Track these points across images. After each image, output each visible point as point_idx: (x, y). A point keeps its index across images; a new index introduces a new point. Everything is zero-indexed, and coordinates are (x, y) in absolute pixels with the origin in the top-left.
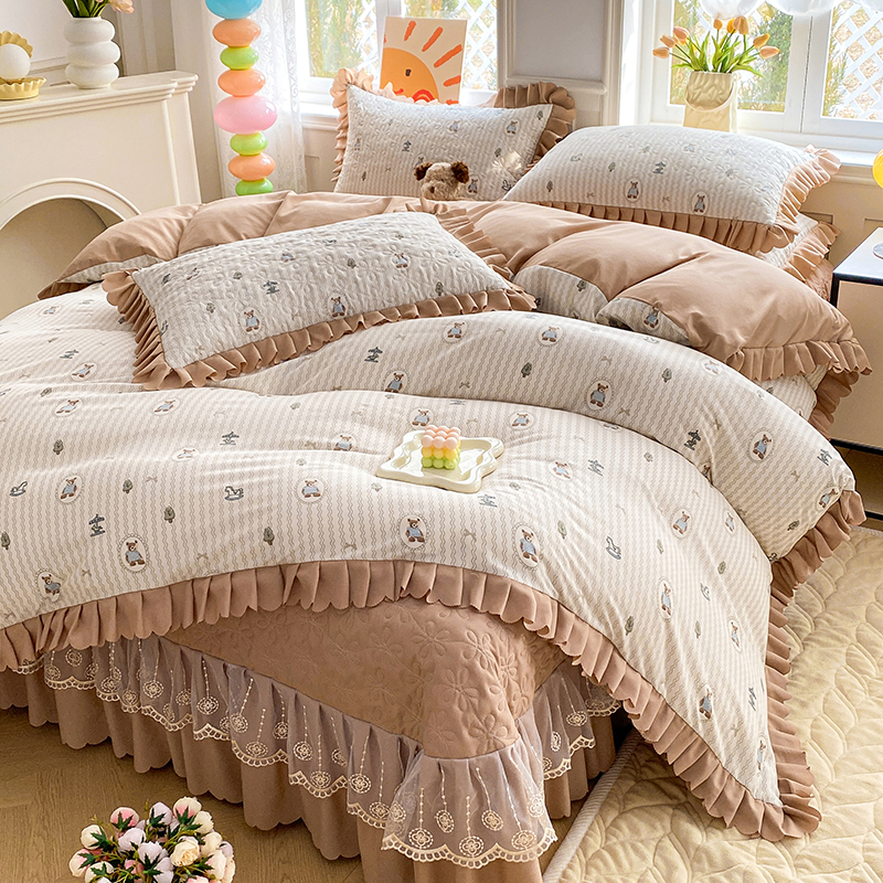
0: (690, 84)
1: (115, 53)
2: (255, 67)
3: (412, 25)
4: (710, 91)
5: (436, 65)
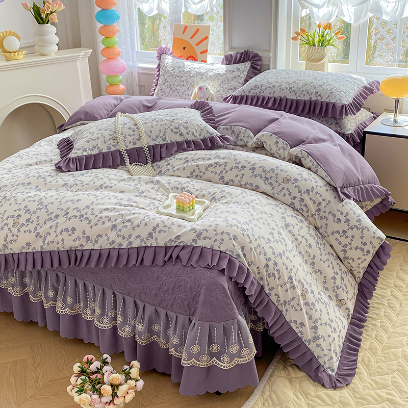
0: (307, 52)
1: (57, 39)
3: (186, 27)
4: (316, 55)
5: (196, 45)
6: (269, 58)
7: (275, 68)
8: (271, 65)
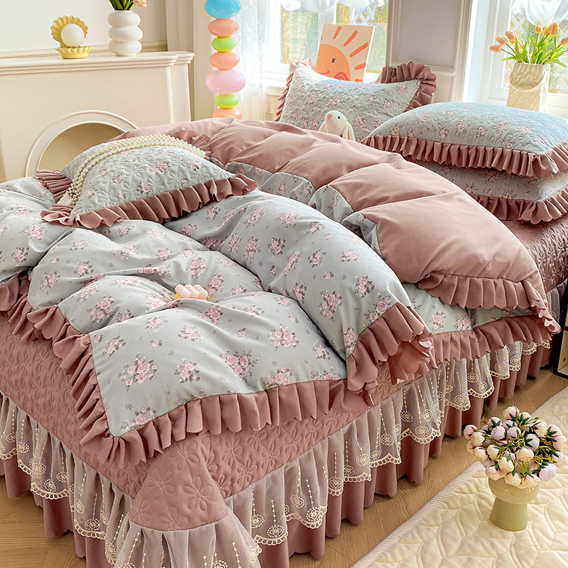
0: (514, 71)
1: (139, 34)
2: (233, 51)
3: (339, 29)
4: (528, 77)
5: (351, 56)
6: (452, 78)
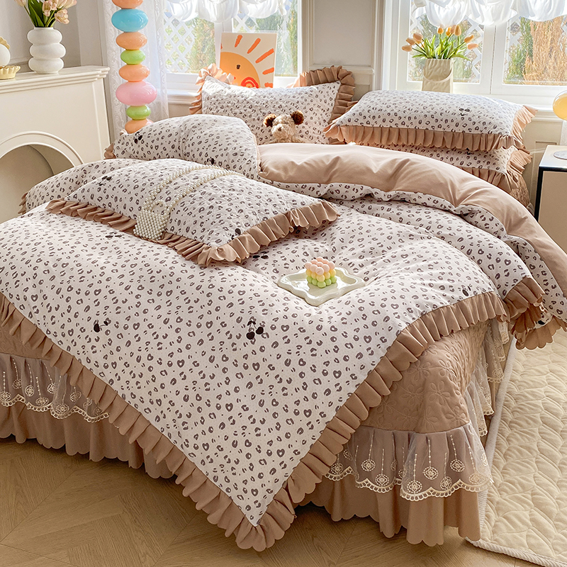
1: (62, 51)
3: (240, 37)
4: (438, 70)
5: (257, 62)
6: (371, 76)
7: (379, 88)
8: (374, 86)
